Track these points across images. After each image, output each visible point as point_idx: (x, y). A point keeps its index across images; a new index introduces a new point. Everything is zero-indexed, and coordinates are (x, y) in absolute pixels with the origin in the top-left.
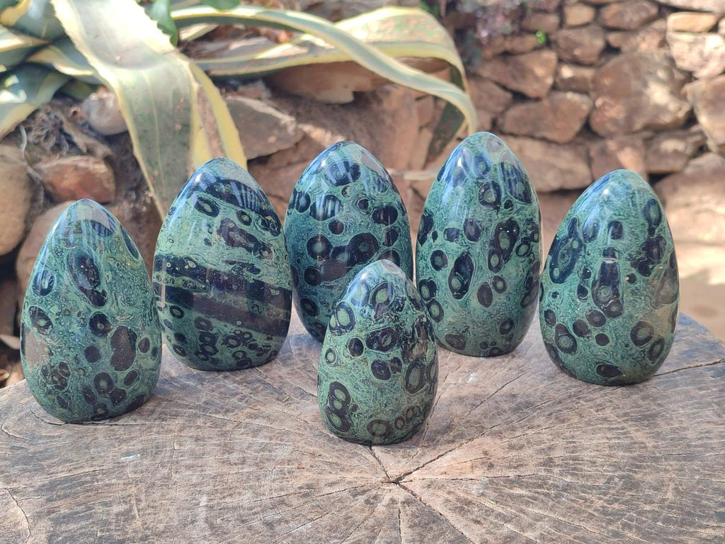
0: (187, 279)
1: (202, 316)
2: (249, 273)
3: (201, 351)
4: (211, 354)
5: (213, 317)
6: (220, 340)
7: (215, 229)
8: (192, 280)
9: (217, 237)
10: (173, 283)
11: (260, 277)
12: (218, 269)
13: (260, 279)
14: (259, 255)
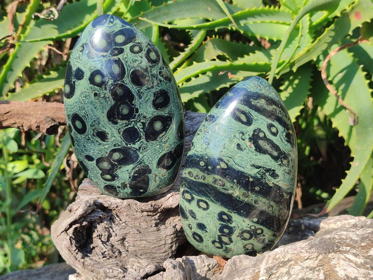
0: (218, 177)
1: (226, 210)
2: (270, 178)
3: (218, 240)
4: (226, 244)
5: (234, 213)
6: (237, 232)
7: (247, 137)
8: (222, 179)
9: (249, 144)
10: (204, 179)
11: (278, 182)
12: (246, 172)
13: (277, 184)
14: (280, 163)
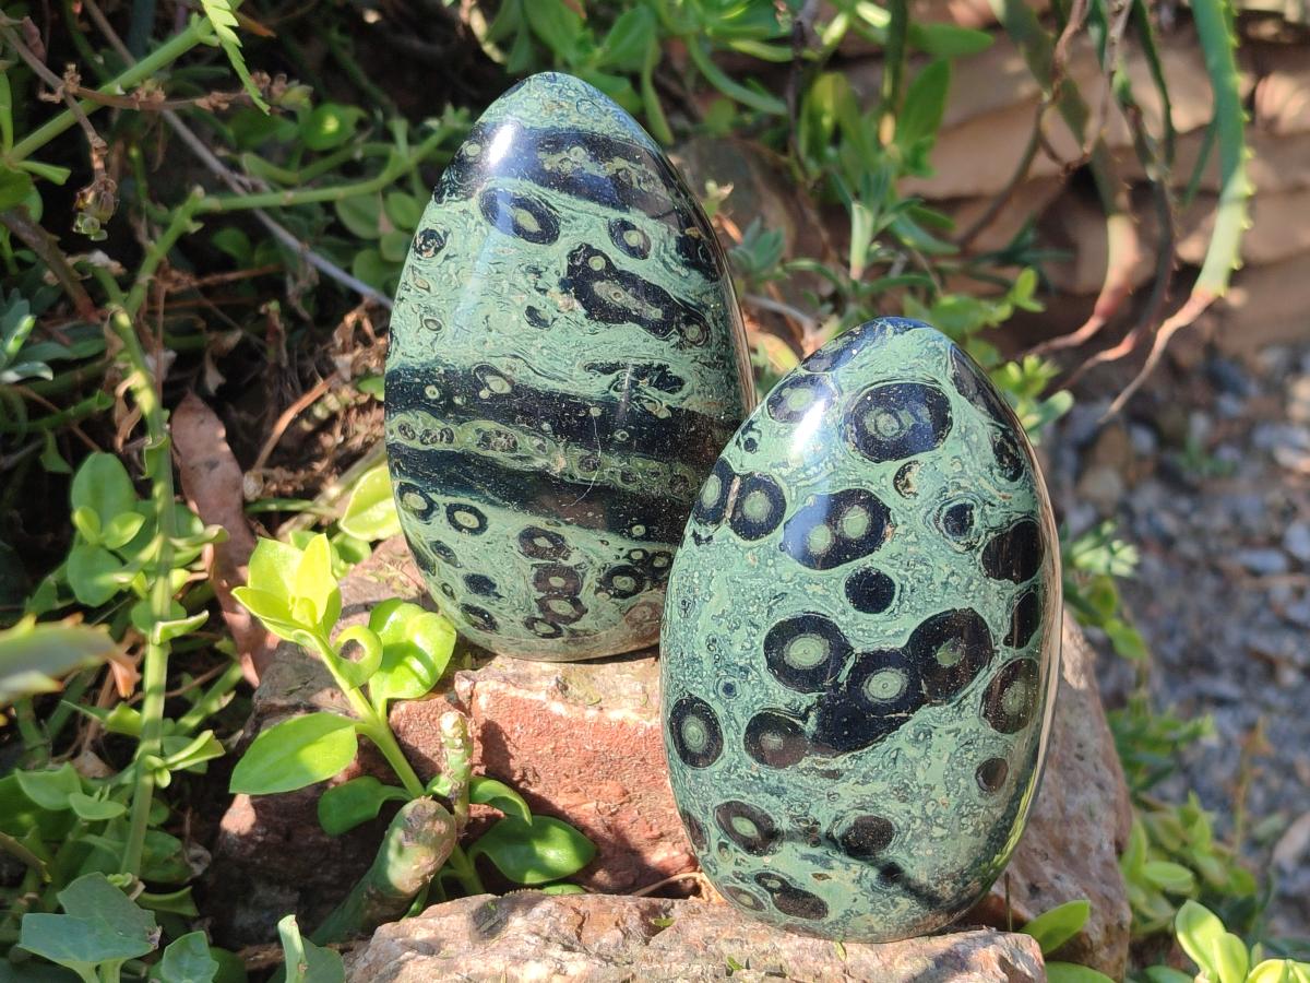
0: (489, 425)
1: (539, 522)
2: (654, 393)
3: (539, 616)
4: (568, 620)
5: (568, 523)
6: (591, 579)
7: (552, 280)
8: (502, 428)
9: (562, 300)
10: (450, 440)
11: (683, 399)
12: (572, 391)
13: (684, 405)
14: (678, 338)
